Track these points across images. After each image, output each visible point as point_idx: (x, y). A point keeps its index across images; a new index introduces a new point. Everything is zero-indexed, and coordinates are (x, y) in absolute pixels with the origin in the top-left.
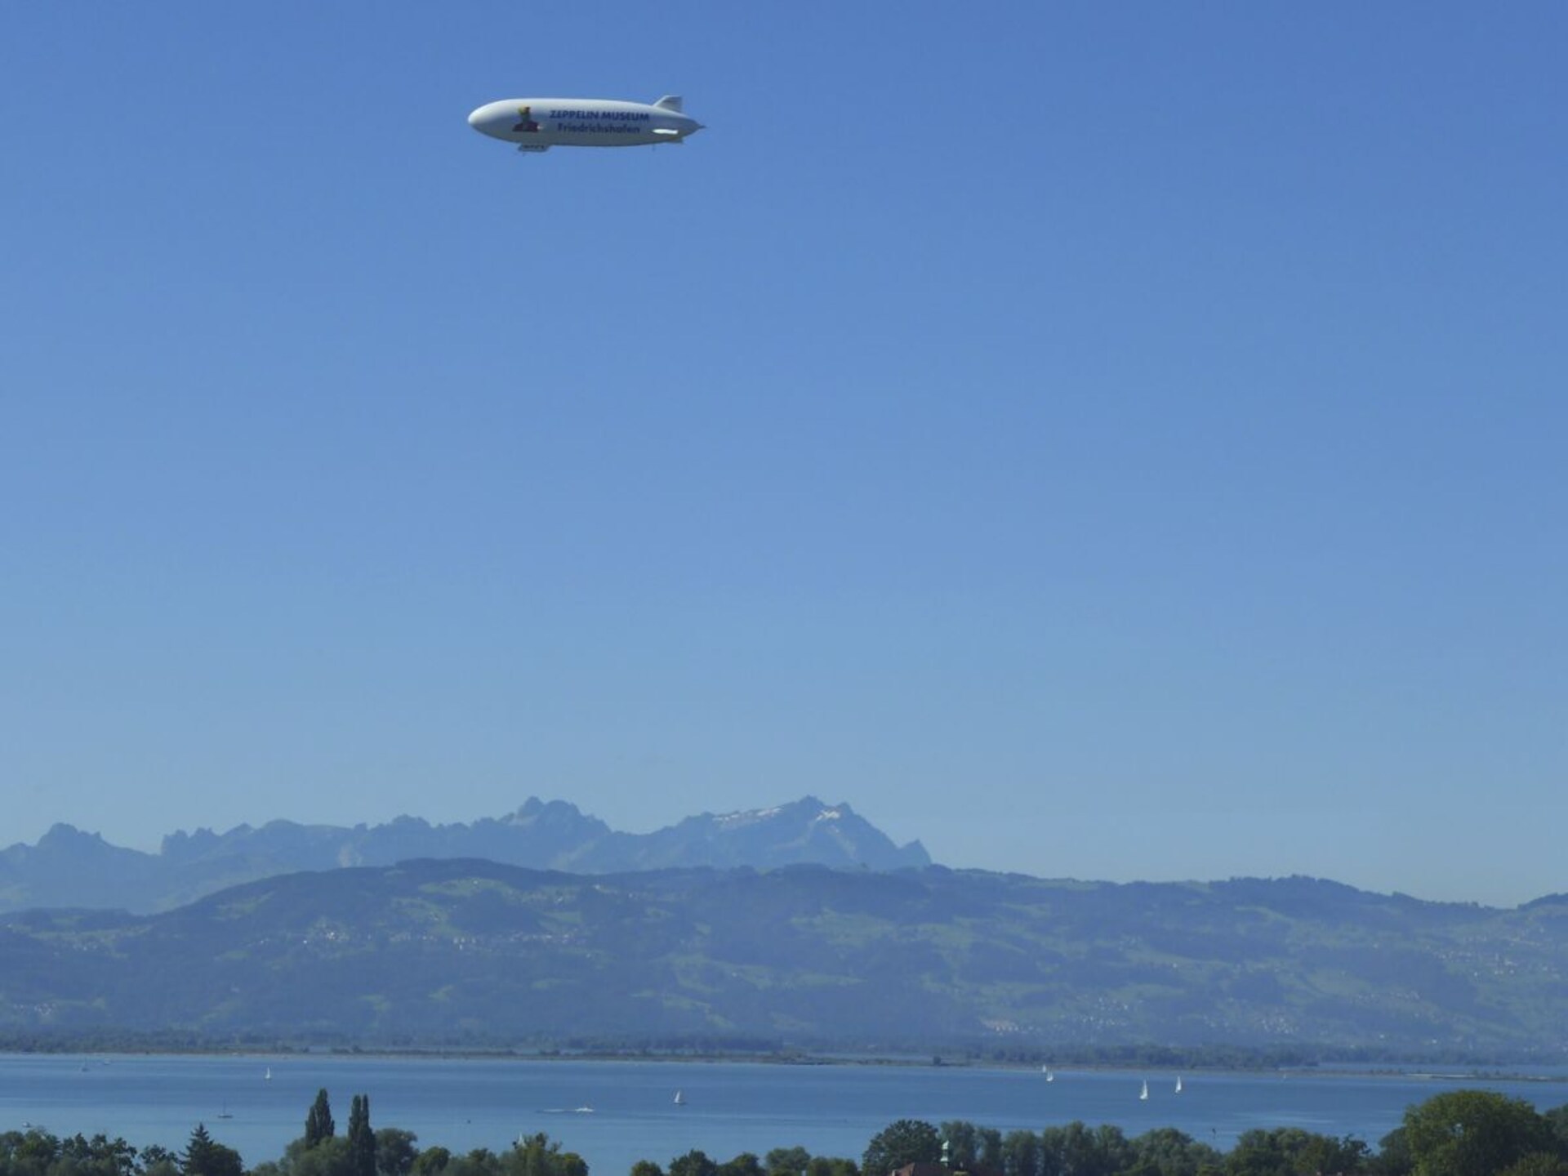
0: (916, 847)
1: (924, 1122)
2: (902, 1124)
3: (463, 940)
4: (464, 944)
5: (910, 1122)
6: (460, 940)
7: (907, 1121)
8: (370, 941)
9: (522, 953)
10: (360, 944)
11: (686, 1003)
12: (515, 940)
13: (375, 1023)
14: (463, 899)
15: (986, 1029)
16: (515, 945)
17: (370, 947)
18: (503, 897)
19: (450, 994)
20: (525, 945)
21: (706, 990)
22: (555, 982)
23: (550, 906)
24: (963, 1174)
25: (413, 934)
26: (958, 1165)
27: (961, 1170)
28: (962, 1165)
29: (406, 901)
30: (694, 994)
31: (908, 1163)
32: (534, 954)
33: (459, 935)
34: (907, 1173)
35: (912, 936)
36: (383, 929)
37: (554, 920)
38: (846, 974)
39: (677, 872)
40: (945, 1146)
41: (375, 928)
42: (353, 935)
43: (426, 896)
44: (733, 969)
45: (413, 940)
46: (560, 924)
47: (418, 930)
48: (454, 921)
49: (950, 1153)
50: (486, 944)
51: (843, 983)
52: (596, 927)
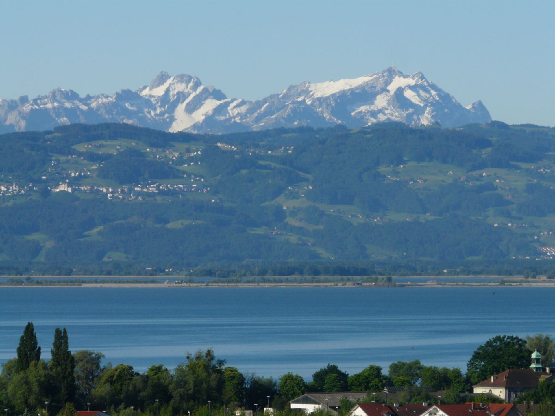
0: (480, 106)
1: (515, 336)
2: (498, 339)
3: (110, 190)
4: (112, 192)
5: (504, 337)
6: (108, 190)
7: (502, 337)
8: (36, 191)
9: (159, 199)
10: (26, 195)
11: (293, 239)
12: (152, 189)
13: (41, 258)
14: (110, 156)
15: (540, 254)
16: (153, 192)
17: (35, 197)
18: (143, 155)
19: (99, 233)
20: (162, 193)
21: (311, 228)
22: (187, 222)
23: (181, 161)
24: (547, 377)
25: (69, 185)
26: (545, 370)
27: (547, 374)
28: (548, 370)
29: (63, 158)
30: (300, 231)
31: (504, 370)
32: (169, 199)
33: (107, 186)
34: (503, 377)
35: (478, 180)
36: (45, 181)
37: (184, 173)
38: (425, 213)
39: (282, 131)
40: (534, 356)
41: (39, 181)
42: (21, 187)
43: (80, 154)
44: (331, 210)
45: (70, 190)
46: (189, 175)
47: (73, 182)
48: (104, 174)
49: (537, 361)
50: (130, 193)
51: (422, 218)
52: (218, 177)
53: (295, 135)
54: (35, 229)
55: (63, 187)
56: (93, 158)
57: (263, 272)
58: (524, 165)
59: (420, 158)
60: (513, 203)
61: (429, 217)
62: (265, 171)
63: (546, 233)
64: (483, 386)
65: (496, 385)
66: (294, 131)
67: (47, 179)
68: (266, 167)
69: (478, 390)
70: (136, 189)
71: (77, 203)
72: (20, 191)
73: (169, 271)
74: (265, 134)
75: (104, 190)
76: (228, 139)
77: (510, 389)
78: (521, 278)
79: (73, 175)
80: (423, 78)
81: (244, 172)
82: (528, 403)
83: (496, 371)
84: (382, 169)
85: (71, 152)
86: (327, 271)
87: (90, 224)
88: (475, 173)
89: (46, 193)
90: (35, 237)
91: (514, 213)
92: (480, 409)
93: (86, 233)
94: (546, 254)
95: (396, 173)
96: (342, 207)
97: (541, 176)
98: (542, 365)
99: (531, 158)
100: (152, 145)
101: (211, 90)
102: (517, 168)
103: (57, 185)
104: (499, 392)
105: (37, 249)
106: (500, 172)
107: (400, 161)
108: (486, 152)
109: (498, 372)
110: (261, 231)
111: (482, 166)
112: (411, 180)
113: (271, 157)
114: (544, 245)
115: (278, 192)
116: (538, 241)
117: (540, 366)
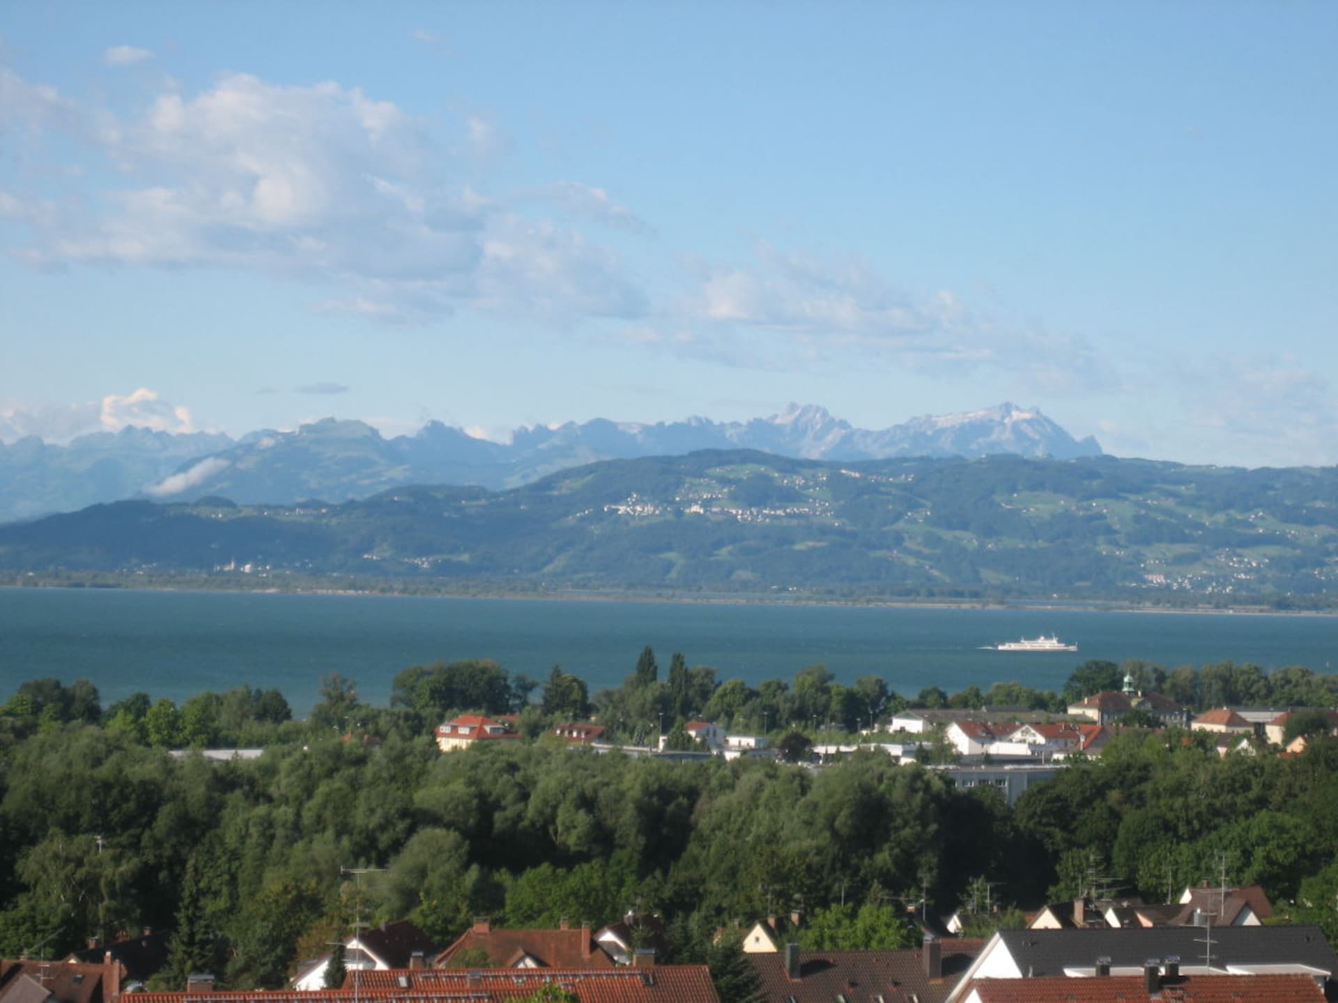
2: (1095, 662)
3: (740, 512)
4: (741, 514)
6: (737, 512)
8: (669, 512)
9: (785, 522)
10: (661, 514)
11: (911, 561)
12: (780, 512)
13: (673, 574)
14: (740, 480)
15: (1145, 581)
16: (780, 515)
17: (670, 517)
18: (771, 479)
19: (730, 553)
20: (788, 515)
21: (927, 551)
22: (811, 544)
23: (806, 487)
24: (1140, 700)
25: (701, 506)
26: (1136, 694)
27: (1139, 697)
28: (1140, 693)
29: (696, 481)
30: (918, 554)
31: (1097, 692)
32: (794, 522)
33: (737, 508)
34: (1097, 699)
35: (1087, 510)
36: (679, 503)
37: (810, 497)
38: (1037, 539)
39: (905, 460)
40: (1126, 679)
41: (673, 502)
42: (656, 507)
43: (712, 478)
44: (948, 535)
45: (702, 511)
46: (815, 500)
47: (706, 504)
48: (734, 498)
49: (1130, 684)
50: (758, 515)
51: (1034, 546)
52: (842, 502)
53: (913, 464)
54: (669, 548)
55: (695, 508)
56: (724, 481)
57: (882, 592)
58: (1132, 497)
59: (1033, 488)
60: (1120, 533)
61: (1041, 543)
62: (885, 497)
63: (1152, 562)
64: (1078, 706)
65: (1089, 706)
66: (915, 460)
67: (681, 500)
68: (886, 493)
69: (1072, 711)
70: (764, 511)
71: (708, 523)
72: (654, 511)
73: (793, 590)
74: (888, 462)
75: (734, 512)
76: (853, 466)
77: (1103, 711)
78: (1126, 603)
79: (705, 497)
80: (1038, 412)
81: (866, 497)
82: (1117, 725)
83: (1091, 693)
84: (997, 498)
85: (701, 476)
86: (942, 594)
87: (719, 544)
88: (1085, 504)
89: (679, 513)
90: (671, 555)
91: (1122, 542)
92: (1071, 729)
93: (715, 552)
94: (1152, 582)
95: (1010, 502)
96: (958, 533)
97: (1148, 508)
98: (1134, 688)
99: (1138, 490)
100: (779, 471)
101: (837, 420)
102: (1126, 499)
103: (690, 506)
104: (1093, 714)
105: (669, 566)
106: (1108, 501)
107: (1013, 489)
108: (1096, 484)
109: (1092, 694)
110: (880, 553)
111: (1091, 497)
112: (1025, 508)
113: (892, 484)
114: (1150, 572)
115: (898, 516)
116: (1144, 569)
117: (1132, 689)
